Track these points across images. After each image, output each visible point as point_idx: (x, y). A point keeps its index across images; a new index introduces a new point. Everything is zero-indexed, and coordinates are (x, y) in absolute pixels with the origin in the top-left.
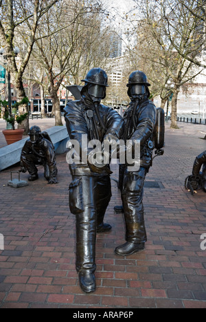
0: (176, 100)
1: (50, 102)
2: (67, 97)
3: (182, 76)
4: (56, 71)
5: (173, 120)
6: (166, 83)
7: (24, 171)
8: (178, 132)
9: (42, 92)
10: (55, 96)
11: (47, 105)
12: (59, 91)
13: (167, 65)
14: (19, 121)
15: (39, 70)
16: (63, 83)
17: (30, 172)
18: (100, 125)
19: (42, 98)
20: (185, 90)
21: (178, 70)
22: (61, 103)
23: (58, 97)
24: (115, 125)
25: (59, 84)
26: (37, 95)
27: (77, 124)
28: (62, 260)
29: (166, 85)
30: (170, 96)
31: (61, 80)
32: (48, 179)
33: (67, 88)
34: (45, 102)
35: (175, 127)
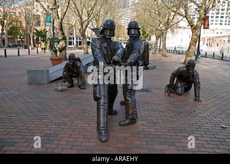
0: (165, 38)
1: (80, 39)
2: (92, 35)
3: (170, 22)
4: (85, 18)
5: (163, 51)
6: (159, 26)
7: (65, 82)
8: (167, 60)
9: (75, 32)
10: (83, 35)
11: (78, 41)
12: (86, 31)
13: (159, 15)
14: (61, 51)
15: (73, 17)
16: (89, 26)
17: (69, 82)
18: (111, 51)
19: (75, 36)
20: (173, 31)
21: (167, 18)
22: (88, 40)
23: (85, 36)
24: (119, 52)
25: (86, 27)
26: (71, 34)
27: (98, 50)
28: (89, 128)
29: (159, 28)
30: (161, 35)
31: (88, 24)
32: (80, 87)
33: (92, 29)
34: (77, 39)
35: (165, 56)
